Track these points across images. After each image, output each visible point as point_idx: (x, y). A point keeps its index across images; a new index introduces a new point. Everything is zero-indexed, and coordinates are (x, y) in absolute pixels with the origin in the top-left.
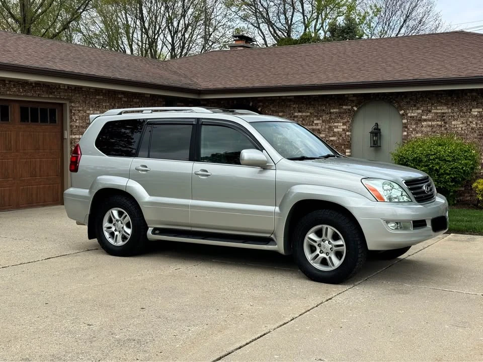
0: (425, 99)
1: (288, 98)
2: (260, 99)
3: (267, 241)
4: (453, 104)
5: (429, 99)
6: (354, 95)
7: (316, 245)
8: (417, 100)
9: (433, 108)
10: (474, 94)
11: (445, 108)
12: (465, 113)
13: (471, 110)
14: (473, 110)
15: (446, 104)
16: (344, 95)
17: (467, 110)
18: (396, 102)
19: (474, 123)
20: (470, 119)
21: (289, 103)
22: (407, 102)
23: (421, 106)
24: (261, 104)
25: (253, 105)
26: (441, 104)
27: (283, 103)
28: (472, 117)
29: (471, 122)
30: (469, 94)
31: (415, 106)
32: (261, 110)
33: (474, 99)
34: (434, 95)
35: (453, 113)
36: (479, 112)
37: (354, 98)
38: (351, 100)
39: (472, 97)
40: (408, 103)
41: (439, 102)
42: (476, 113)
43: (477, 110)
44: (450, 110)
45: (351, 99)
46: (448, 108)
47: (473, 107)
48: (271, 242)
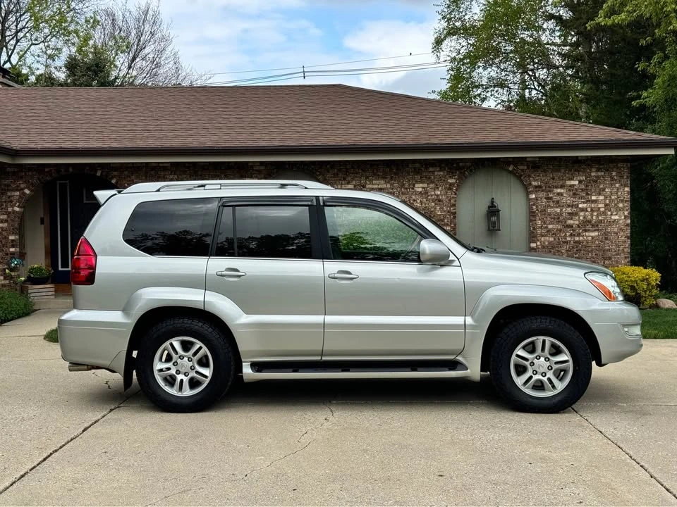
0: (357, 170)
1: (161, 165)
2: (114, 165)
3: (453, 365)
4: (392, 178)
5: (362, 170)
6: (262, 163)
7: (527, 363)
8: (347, 172)
9: (368, 182)
10: (417, 165)
11: (382, 182)
12: (407, 189)
13: (414, 185)
14: (416, 185)
15: (384, 178)
16: (247, 163)
17: (410, 185)
18: (321, 173)
19: (418, 201)
20: (414, 197)
21: (162, 173)
22: (334, 174)
23: (353, 179)
24: (116, 173)
25: (101, 174)
26: (378, 177)
27: (153, 173)
28: (416, 194)
29: (414, 200)
30: (410, 166)
31: (344, 179)
32: (117, 183)
33: (417, 172)
34: (368, 166)
35: (392, 189)
36: (423, 188)
37: (262, 168)
38: (257, 170)
39: (415, 168)
40: (336, 175)
41: (375, 174)
42: (420, 190)
43: (421, 185)
44: (389, 186)
45: (257, 168)
46: (386, 183)
47: (417, 182)
48: (459, 367)
